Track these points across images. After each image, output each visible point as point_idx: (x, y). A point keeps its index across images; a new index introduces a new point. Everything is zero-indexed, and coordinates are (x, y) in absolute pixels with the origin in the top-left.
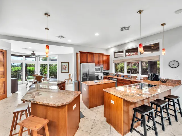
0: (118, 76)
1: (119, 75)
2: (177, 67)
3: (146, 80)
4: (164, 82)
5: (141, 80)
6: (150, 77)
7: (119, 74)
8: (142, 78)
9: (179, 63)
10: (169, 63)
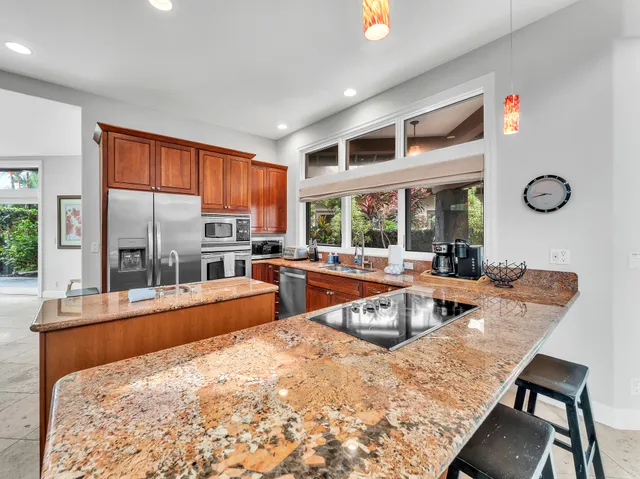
0: (314, 257)
1: (320, 256)
2: (560, 207)
3: (424, 274)
4: (505, 280)
5: (403, 273)
6: (442, 258)
7: (321, 249)
8: (410, 266)
9: (568, 187)
10: (526, 190)
